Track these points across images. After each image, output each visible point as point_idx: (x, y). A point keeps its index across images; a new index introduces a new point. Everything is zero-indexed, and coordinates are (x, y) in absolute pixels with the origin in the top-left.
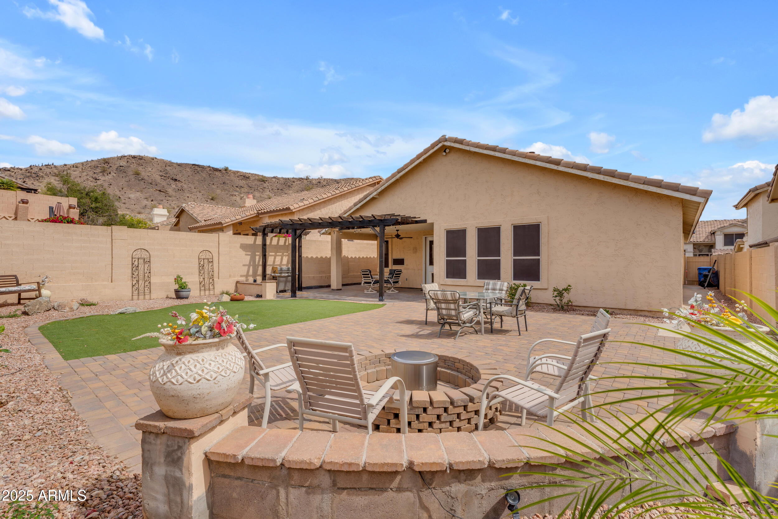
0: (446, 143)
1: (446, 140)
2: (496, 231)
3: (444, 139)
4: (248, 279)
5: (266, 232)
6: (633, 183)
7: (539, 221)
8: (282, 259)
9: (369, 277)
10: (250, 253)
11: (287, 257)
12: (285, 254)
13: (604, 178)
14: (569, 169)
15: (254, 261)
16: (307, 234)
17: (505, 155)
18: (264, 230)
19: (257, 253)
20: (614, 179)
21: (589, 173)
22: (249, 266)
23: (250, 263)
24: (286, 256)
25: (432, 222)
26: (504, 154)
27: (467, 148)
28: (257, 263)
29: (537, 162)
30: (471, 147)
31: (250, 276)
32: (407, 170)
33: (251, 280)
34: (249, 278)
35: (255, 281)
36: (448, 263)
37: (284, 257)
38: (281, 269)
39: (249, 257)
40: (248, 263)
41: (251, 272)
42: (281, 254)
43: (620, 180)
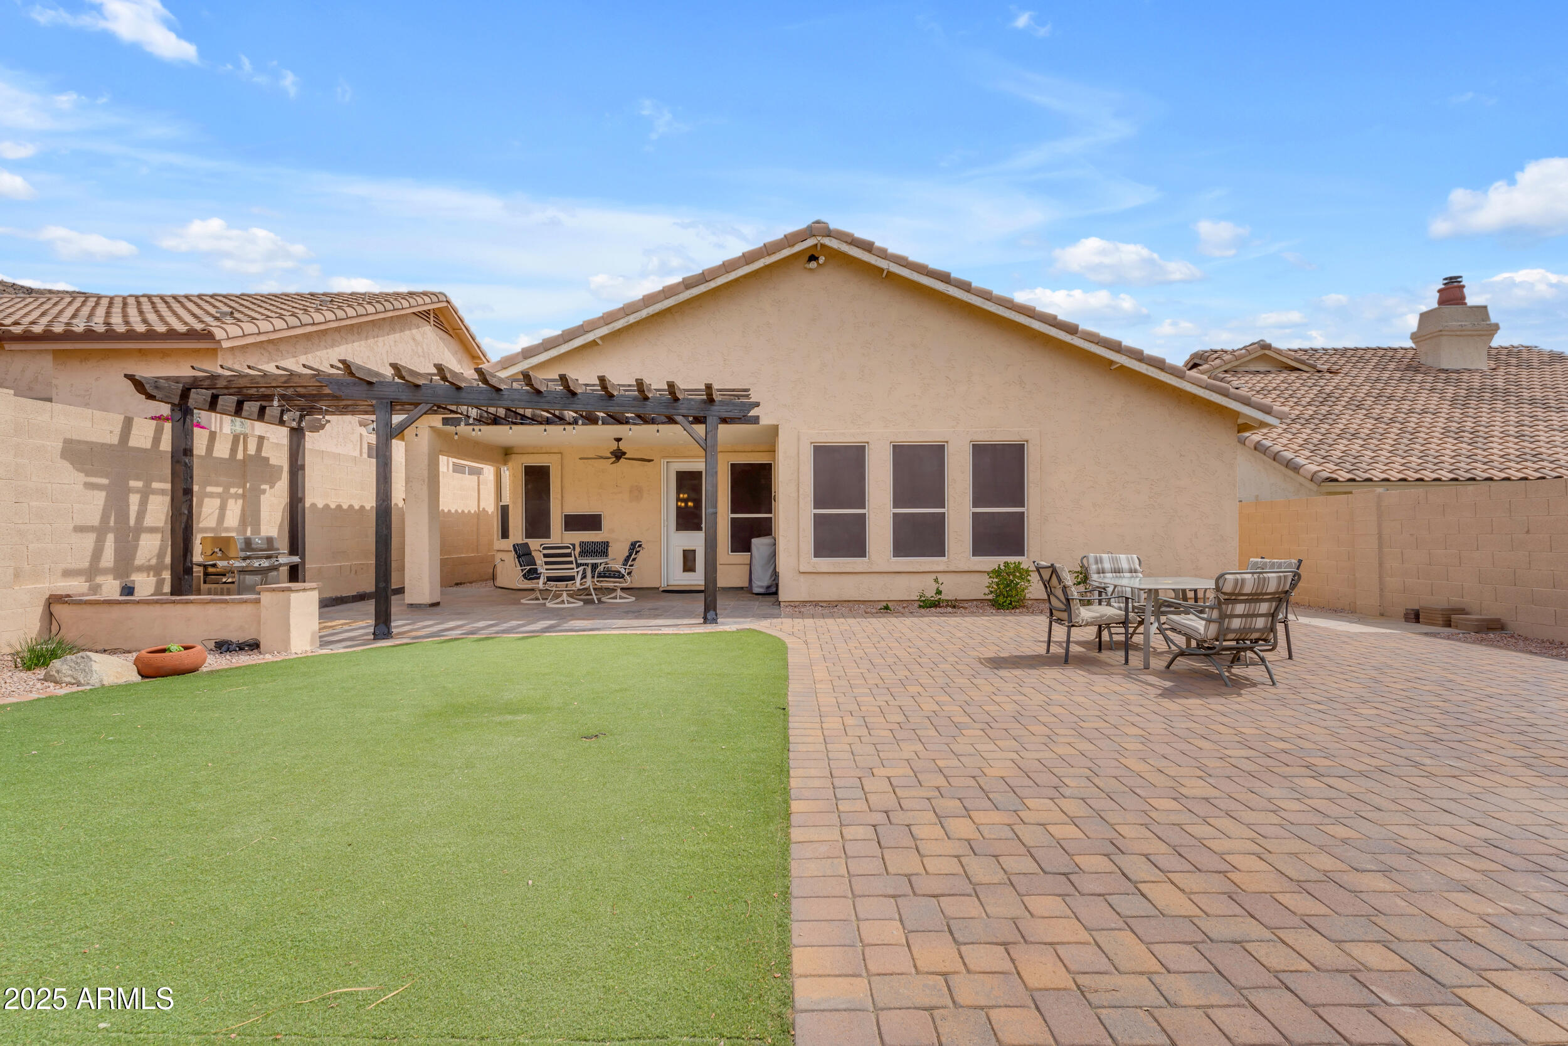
0: (827, 241)
1: (829, 233)
2: (938, 452)
3: (818, 229)
4: (99, 586)
5: (191, 403)
6: (1190, 385)
7: (1025, 438)
8: (223, 508)
9: (571, 563)
10: (104, 481)
11: (240, 502)
12: (233, 491)
13: (1147, 369)
14: (1091, 344)
15: (123, 514)
16: (318, 427)
17: (969, 294)
18: (185, 394)
19: (133, 484)
20: (1163, 374)
21: (1124, 357)
22: (100, 532)
23: (105, 518)
24: (236, 496)
25: (775, 423)
26: (966, 294)
27: (883, 264)
28: (132, 522)
29: (1033, 321)
30: (892, 264)
31: (105, 572)
32: (712, 285)
33: (110, 588)
34: (99, 579)
35: (128, 590)
36: (819, 520)
37: (231, 503)
38: (248, 543)
39: (100, 497)
40: (95, 521)
41: (108, 558)
42: (220, 490)
43: (1171, 376)
